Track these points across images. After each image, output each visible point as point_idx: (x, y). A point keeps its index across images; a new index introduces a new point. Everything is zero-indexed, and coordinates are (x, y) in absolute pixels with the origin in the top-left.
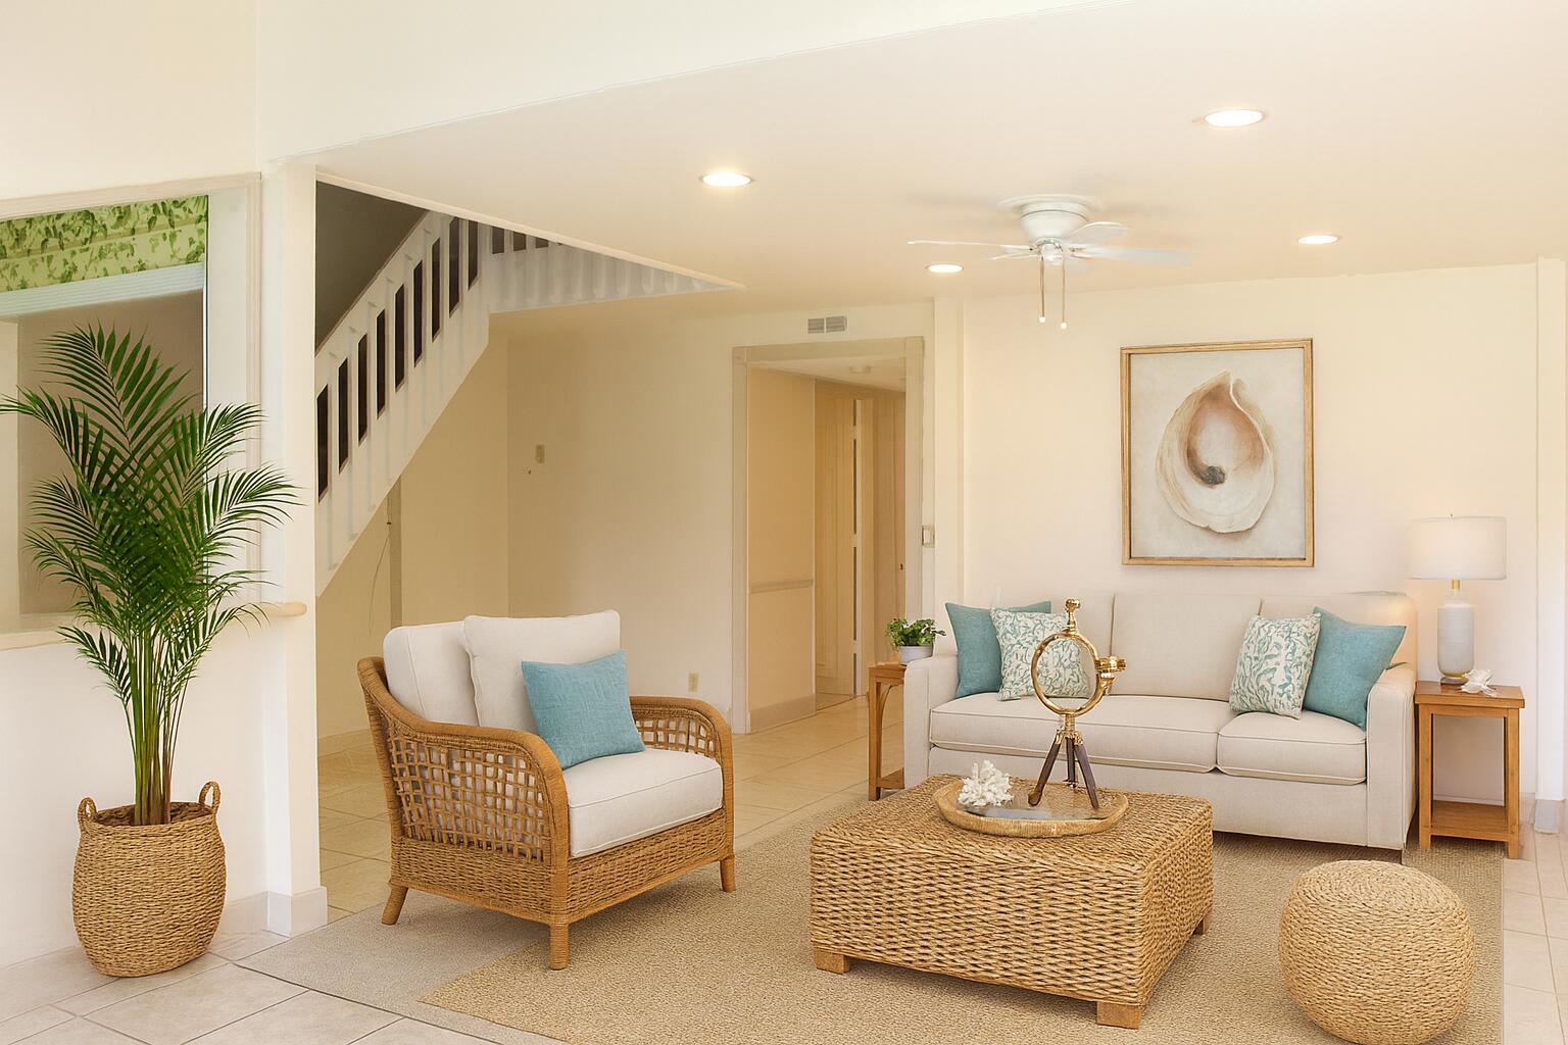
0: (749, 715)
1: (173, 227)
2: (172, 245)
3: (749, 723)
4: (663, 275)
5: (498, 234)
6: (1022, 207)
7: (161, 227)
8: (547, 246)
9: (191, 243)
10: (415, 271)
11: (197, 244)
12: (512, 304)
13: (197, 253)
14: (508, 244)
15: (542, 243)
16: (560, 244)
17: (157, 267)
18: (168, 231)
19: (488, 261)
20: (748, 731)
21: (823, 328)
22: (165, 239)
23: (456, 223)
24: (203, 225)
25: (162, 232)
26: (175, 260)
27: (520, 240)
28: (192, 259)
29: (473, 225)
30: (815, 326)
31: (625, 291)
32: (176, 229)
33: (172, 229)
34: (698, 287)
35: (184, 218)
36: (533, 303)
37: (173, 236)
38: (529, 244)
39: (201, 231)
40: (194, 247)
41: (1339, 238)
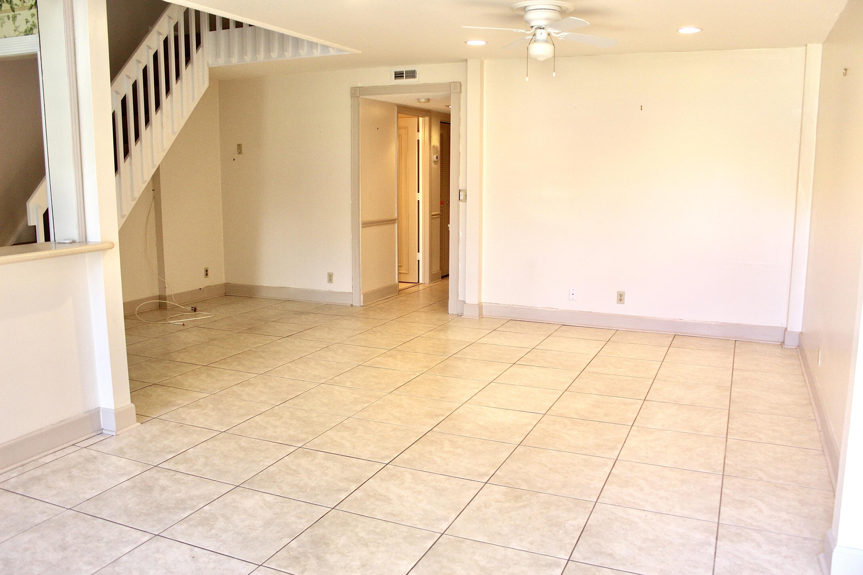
0: (362, 296)
1: (13, 11)
2: (14, 23)
3: (362, 300)
4: (312, 45)
5: (212, 18)
6: (525, 8)
7: (6, 11)
8: (242, 26)
9: (27, 22)
10: (164, 41)
11: (31, 23)
12: (221, 62)
13: (31, 29)
14: (219, 24)
15: (239, 25)
16: (250, 25)
17: (6, 37)
18: (11, 14)
19: (207, 35)
20: (362, 304)
21: (403, 76)
22: (9, 19)
23: (187, 11)
24: (34, 11)
25: (7, 14)
26: (17, 33)
27: (226, 23)
28: (29, 32)
29: (197, 13)
30: (399, 75)
31: (289, 54)
32: (16, 13)
33: (13, 13)
34: (332, 52)
35: (21, 6)
36: (235, 60)
37: (14, 18)
38: (232, 25)
39: (33, 15)
40: (29, 25)
41: (702, 30)
